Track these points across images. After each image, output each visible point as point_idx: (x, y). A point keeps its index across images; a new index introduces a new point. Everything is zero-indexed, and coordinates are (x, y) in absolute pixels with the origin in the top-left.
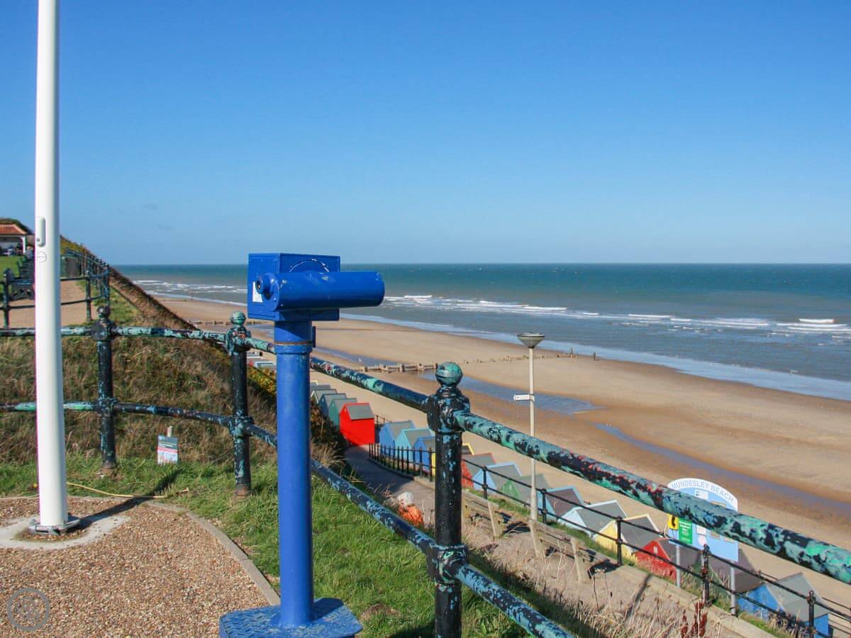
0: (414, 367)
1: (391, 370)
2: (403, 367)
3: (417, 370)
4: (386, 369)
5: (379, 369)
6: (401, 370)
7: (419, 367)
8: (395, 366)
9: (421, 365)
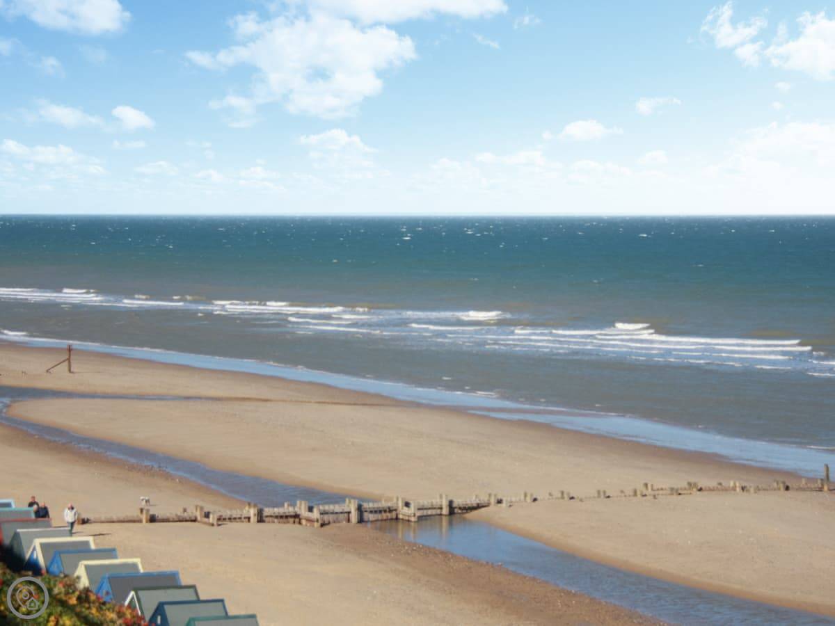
0: (390, 510)
1: (326, 518)
2: (360, 508)
3: (397, 519)
4: (315, 515)
5: (296, 516)
6: (354, 517)
7: (404, 512)
8: (337, 508)
9: (407, 505)
